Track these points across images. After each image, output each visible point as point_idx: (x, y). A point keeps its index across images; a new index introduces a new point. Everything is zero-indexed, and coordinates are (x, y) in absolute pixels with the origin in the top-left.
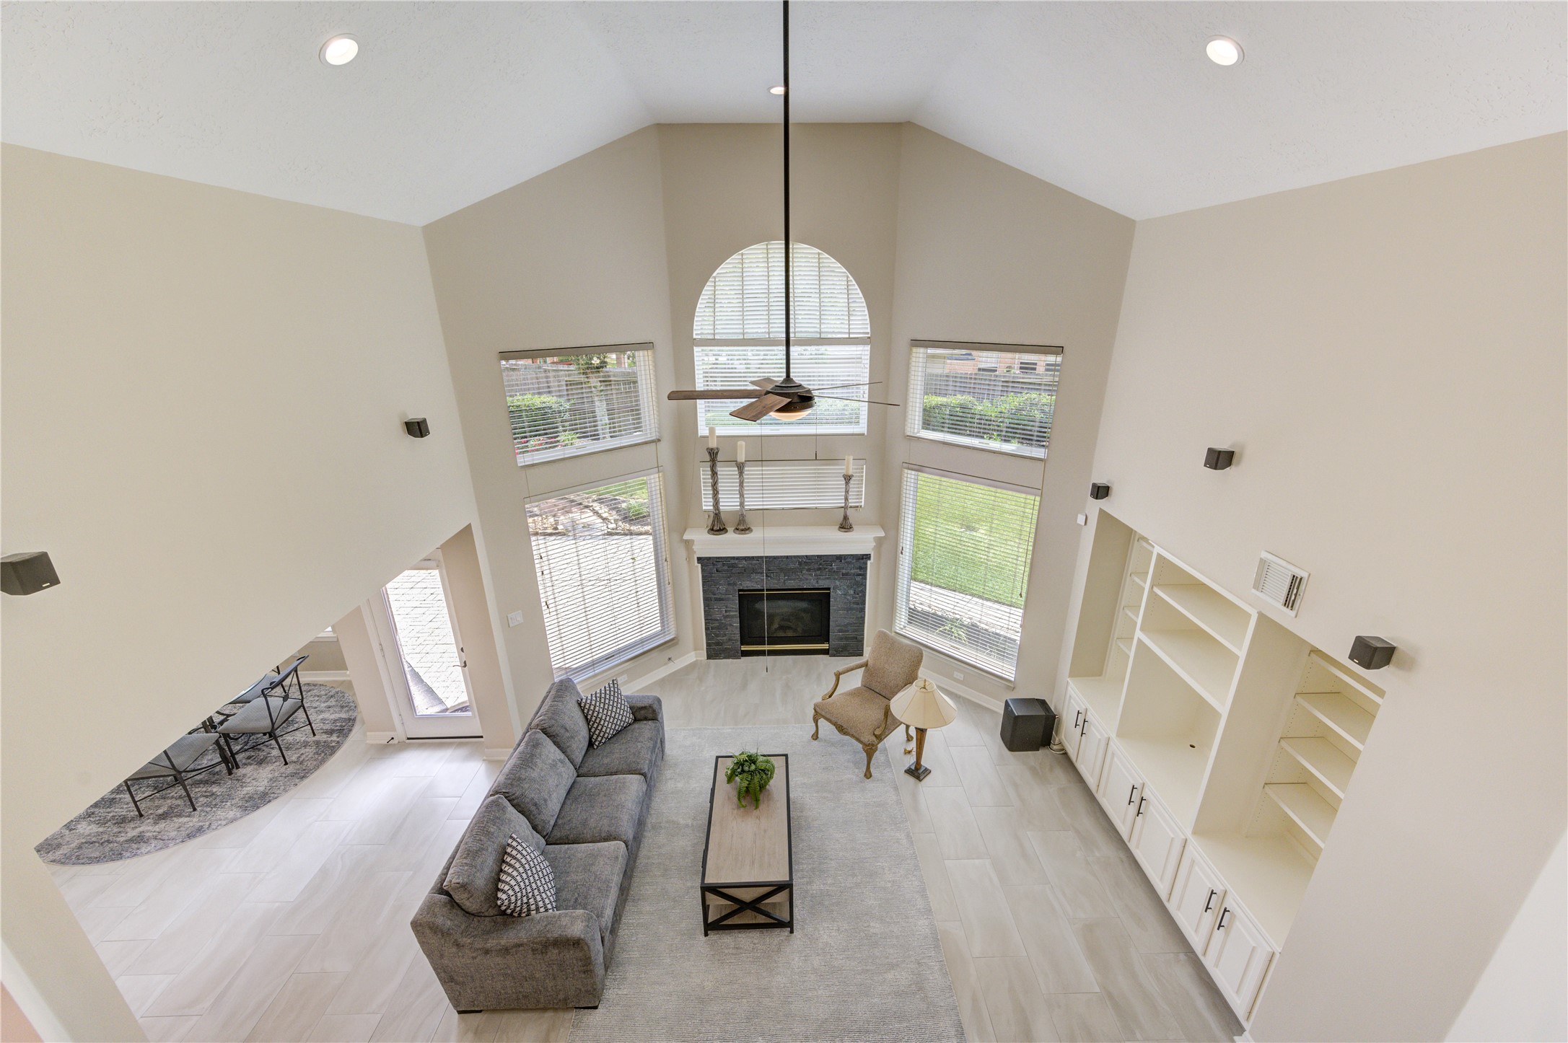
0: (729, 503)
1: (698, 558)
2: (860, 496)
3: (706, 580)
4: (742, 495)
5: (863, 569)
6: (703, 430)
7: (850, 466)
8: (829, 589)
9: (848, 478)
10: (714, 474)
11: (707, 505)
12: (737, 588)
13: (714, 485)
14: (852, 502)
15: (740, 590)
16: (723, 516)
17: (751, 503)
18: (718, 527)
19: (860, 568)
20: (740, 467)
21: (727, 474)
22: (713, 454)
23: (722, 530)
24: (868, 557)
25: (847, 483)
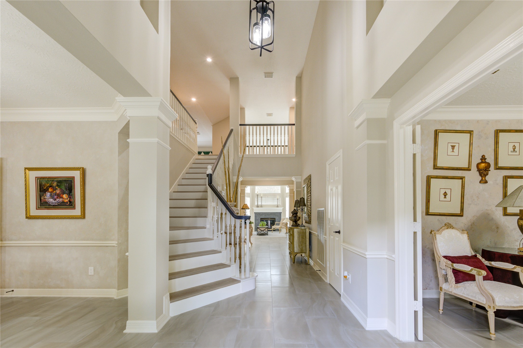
0: (260, 203)
1: (254, 213)
2: (280, 203)
3: (255, 217)
4: (262, 202)
5: (281, 215)
6: (256, 192)
7: (278, 197)
8: (275, 218)
9: (278, 199)
10: (258, 198)
11: (256, 204)
12: (260, 218)
13: (258, 201)
14: (279, 204)
15: (261, 218)
16: (259, 205)
17: (263, 204)
18: (258, 206)
19: (280, 215)
20: (262, 197)
21: (260, 199)
22: (258, 195)
23: (258, 207)
24: (281, 213)
25: (278, 200)
